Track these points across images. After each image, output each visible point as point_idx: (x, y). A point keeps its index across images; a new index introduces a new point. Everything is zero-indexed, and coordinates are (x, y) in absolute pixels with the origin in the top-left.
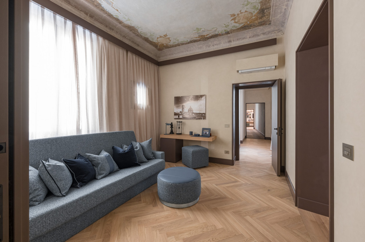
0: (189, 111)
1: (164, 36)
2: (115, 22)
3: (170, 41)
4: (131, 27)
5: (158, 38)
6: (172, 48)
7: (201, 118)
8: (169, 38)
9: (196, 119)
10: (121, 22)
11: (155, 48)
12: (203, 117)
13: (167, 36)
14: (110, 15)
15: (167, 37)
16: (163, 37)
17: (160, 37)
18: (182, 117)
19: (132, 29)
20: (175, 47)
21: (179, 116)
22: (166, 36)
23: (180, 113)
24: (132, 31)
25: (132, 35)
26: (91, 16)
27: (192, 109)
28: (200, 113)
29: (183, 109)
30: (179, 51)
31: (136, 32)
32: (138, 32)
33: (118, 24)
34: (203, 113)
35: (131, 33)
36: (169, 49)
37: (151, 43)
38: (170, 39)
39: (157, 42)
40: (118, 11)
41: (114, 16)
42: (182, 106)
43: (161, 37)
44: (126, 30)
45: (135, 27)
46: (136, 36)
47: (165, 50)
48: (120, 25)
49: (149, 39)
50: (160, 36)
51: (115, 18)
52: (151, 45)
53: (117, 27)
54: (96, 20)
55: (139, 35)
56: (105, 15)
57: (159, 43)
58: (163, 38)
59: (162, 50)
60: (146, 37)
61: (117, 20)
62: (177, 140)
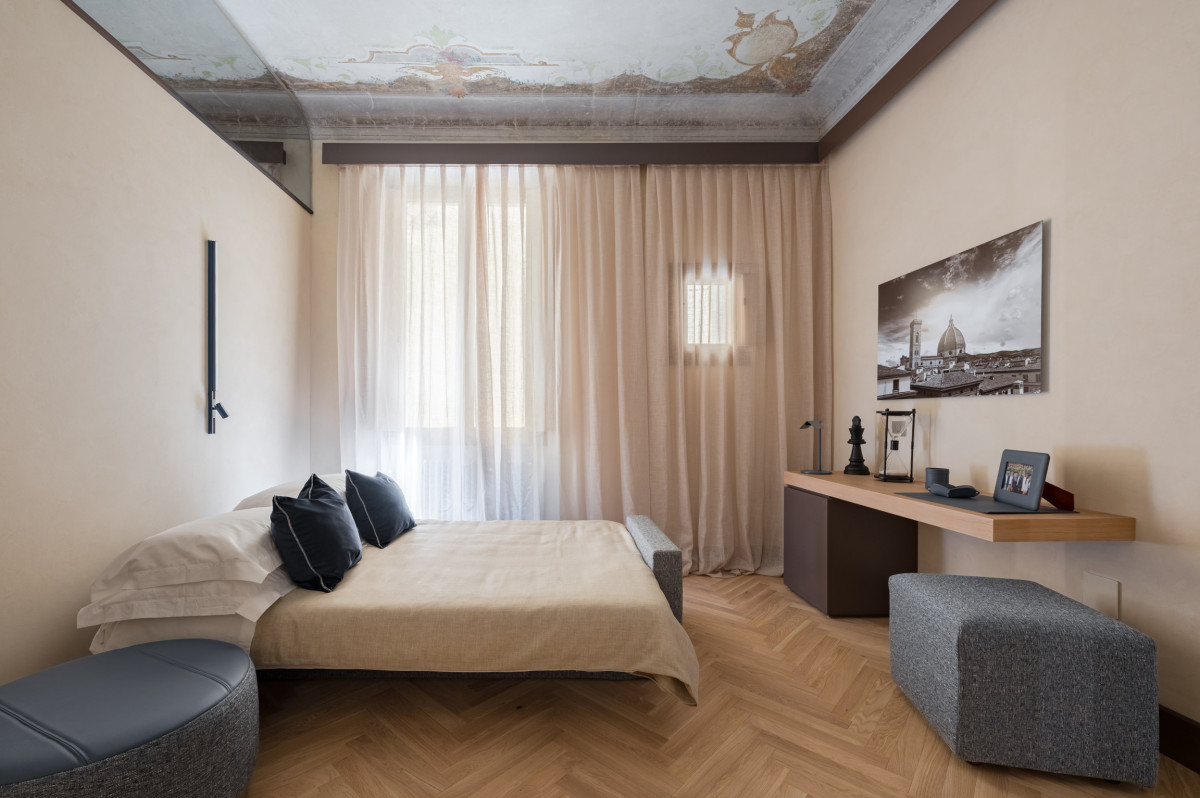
0: (941, 349)
1: (740, 24)
2: (576, 99)
3: (789, 23)
4: (618, 81)
5: (731, 52)
6: (841, 49)
7: (1014, 387)
8: (771, 18)
9: (983, 393)
10: (586, 89)
11: (774, 95)
12: (1026, 379)
13: (751, 16)
14: (549, 90)
15: (759, 19)
16: (747, 34)
17: (735, 43)
18: (912, 387)
19: (627, 84)
20: (849, 28)
21: (896, 385)
22: (745, 20)
23: (902, 368)
24: (636, 91)
25: (651, 105)
26: (523, 123)
27: (961, 335)
28: (1003, 355)
29: (914, 341)
30: (890, 35)
31: (651, 87)
32: (656, 83)
33: (586, 97)
34: (1026, 353)
35: (639, 98)
36: (834, 57)
37: (734, 85)
38: (780, 17)
39: (748, 68)
40: (545, 64)
41: (557, 85)
42: (912, 325)
43: (735, 40)
44: (622, 100)
45: (628, 73)
46: (665, 98)
47: (822, 75)
48: (594, 98)
49: (708, 76)
50: (730, 39)
51: (563, 87)
52: (744, 95)
53: (593, 107)
54: (537, 124)
55: (668, 90)
56: (543, 99)
57: (759, 65)
58: (747, 38)
59: (808, 85)
60: (690, 77)
61: (573, 88)
62: (834, 503)
